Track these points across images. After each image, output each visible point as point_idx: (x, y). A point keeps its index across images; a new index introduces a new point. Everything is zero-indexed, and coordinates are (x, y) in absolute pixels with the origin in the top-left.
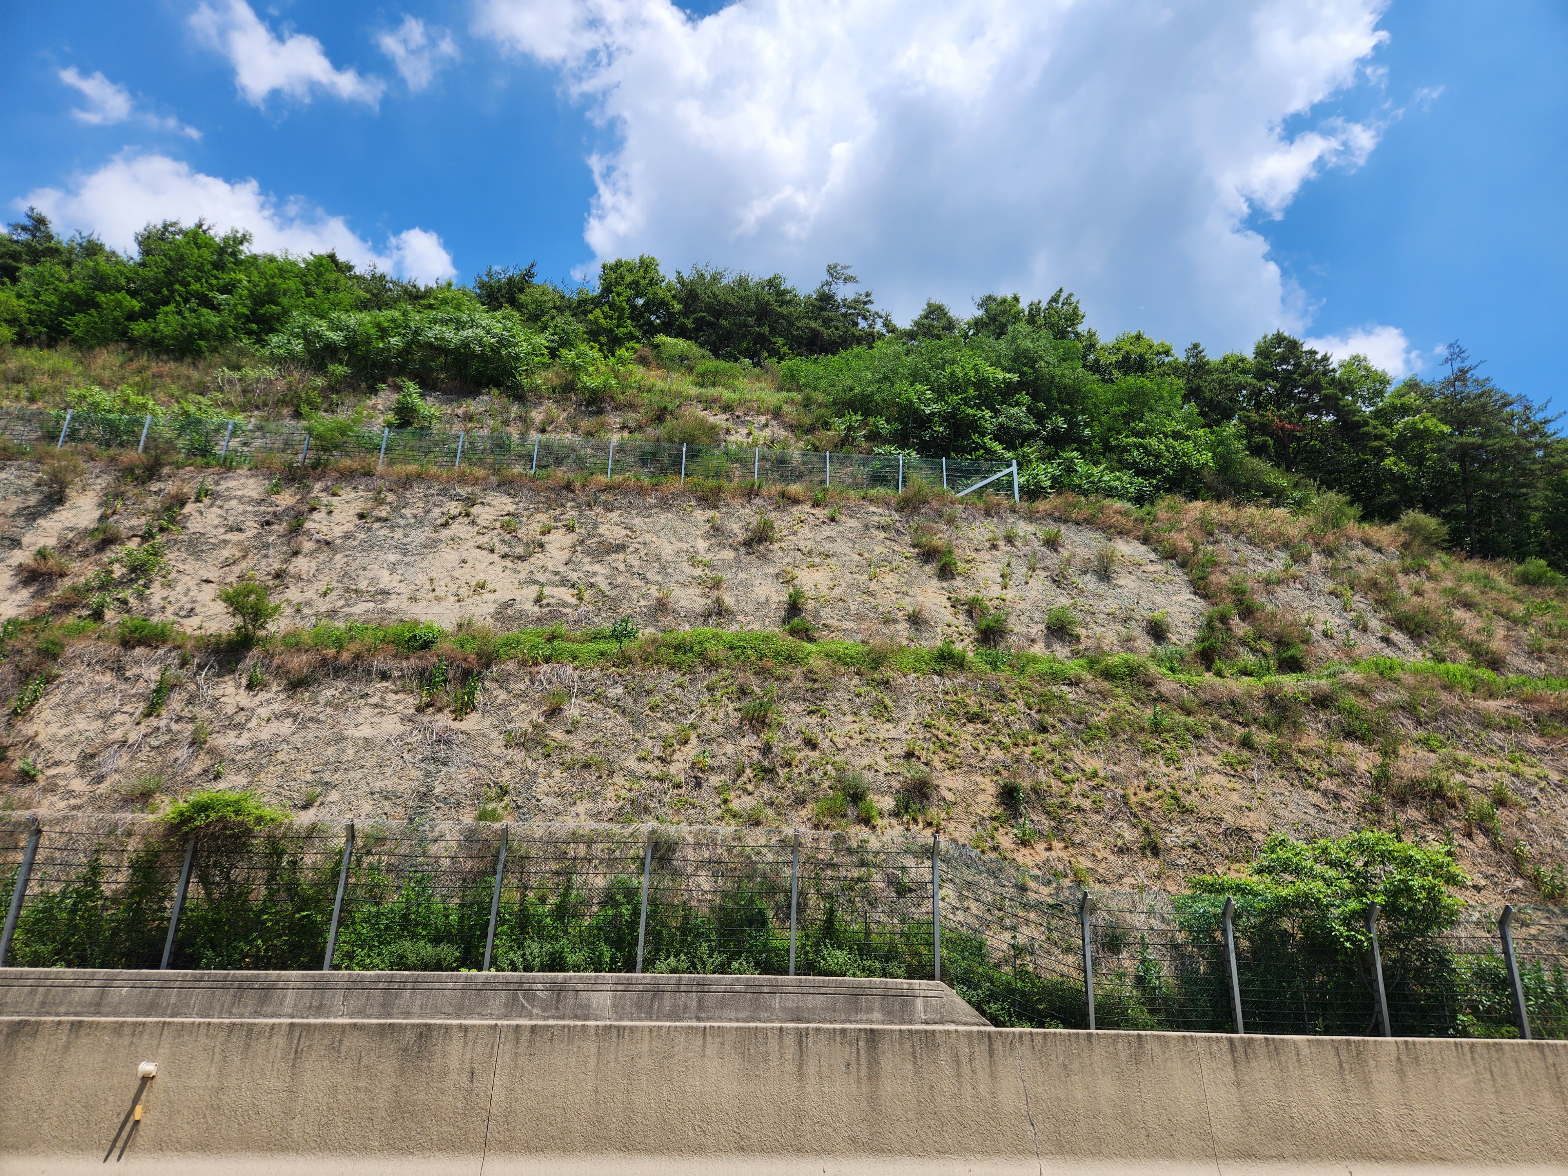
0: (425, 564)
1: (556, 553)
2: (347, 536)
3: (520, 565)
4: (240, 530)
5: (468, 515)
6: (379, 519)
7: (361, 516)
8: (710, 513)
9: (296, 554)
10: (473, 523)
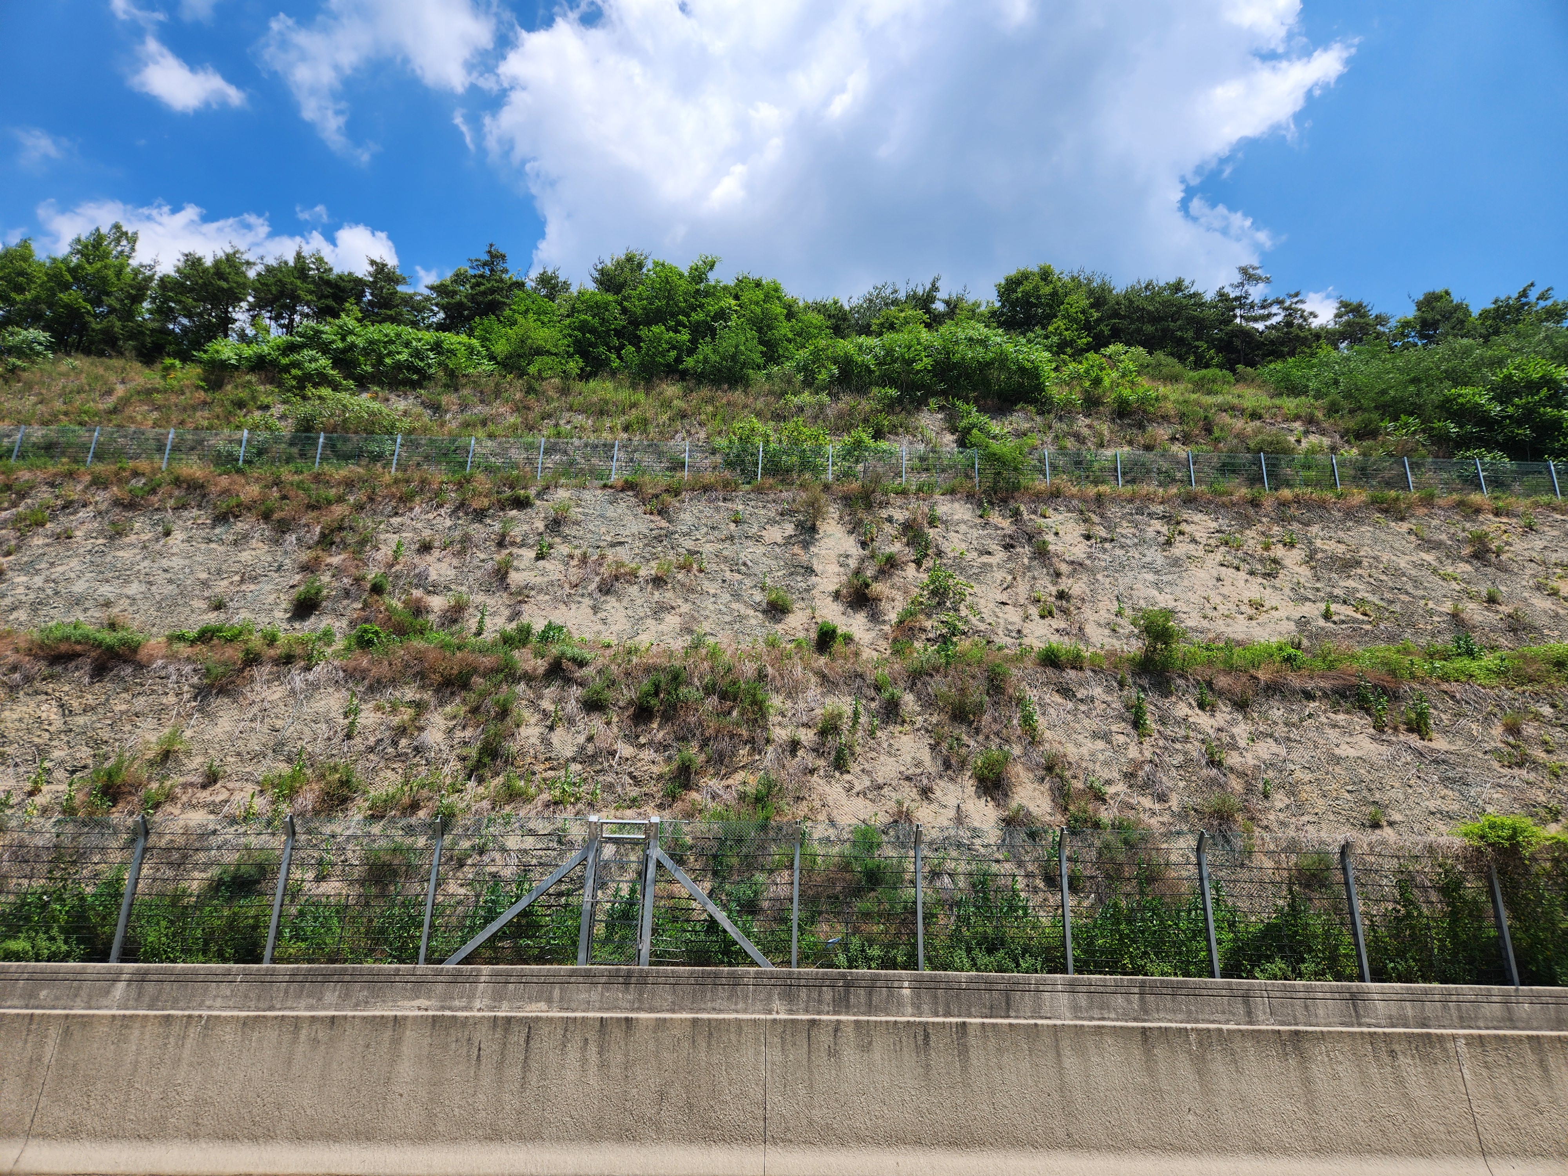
0: (1186, 583)
1: (1297, 569)
2: (1090, 555)
3: (1277, 582)
4: (989, 553)
5: (1181, 533)
6: (1106, 540)
7: (1088, 537)
8: (1404, 527)
9: (1058, 575)
10: (1194, 541)
